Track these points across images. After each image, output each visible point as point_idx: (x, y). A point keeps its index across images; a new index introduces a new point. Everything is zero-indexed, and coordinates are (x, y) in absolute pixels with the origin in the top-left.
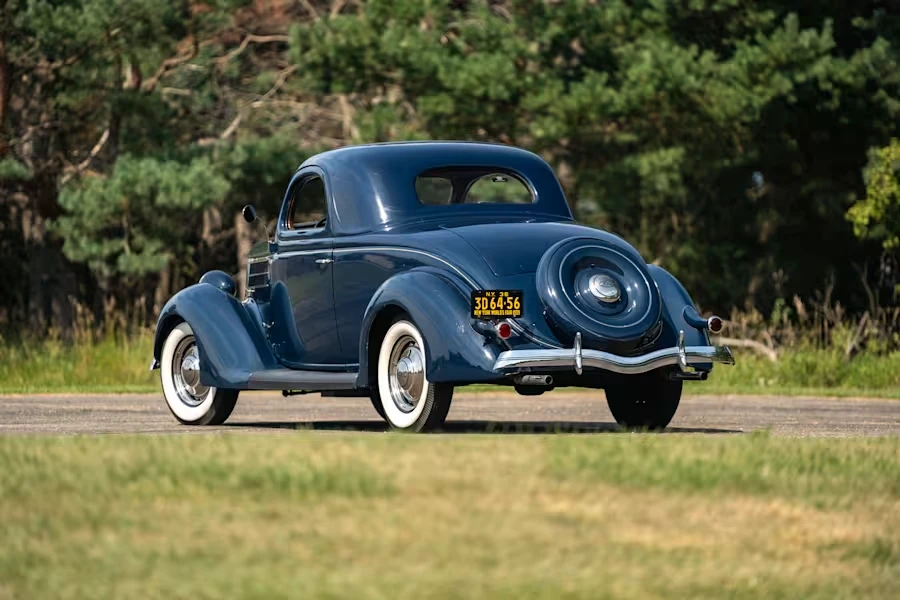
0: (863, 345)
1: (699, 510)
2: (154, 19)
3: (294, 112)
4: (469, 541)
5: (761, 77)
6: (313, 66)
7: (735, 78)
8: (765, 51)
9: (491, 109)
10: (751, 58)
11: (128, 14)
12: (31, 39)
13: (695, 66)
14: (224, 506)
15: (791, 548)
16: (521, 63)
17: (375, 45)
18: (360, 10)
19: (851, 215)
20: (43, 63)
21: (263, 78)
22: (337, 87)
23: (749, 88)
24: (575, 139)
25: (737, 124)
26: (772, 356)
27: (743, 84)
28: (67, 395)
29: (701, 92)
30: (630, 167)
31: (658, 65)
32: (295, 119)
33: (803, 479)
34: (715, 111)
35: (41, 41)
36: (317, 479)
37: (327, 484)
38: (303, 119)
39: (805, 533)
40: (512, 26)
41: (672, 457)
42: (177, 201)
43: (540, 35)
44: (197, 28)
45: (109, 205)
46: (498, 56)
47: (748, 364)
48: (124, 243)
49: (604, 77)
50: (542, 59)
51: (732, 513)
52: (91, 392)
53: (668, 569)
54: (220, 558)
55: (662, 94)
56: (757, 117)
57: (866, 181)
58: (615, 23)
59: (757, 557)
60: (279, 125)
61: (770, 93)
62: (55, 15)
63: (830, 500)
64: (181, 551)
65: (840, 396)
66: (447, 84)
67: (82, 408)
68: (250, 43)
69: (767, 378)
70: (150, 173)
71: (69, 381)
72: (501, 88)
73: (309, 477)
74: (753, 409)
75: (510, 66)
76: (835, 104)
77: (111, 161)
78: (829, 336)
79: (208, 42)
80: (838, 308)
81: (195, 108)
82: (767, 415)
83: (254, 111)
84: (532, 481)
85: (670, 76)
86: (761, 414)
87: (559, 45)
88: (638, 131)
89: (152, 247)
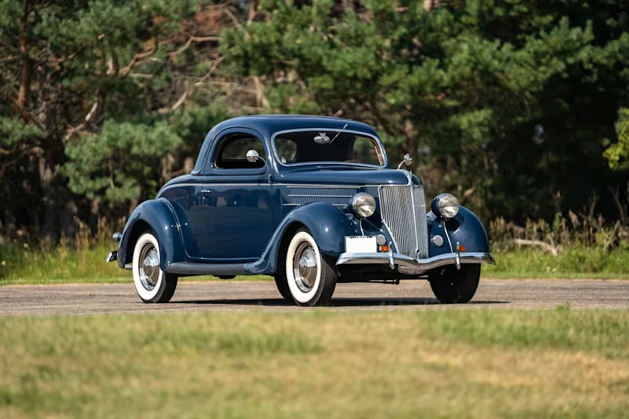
0: (617, 243)
1: (527, 359)
2: (129, 28)
3: (223, 89)
4: (374, 383)
5: (543, 60)
6: (237, 58)
7: (526, 62)
8: (546, 42)
9: (359, 85)
10: (537, 47)
11: (110, 25)
12: (44, 42)
13: (498, 53)
14: (209, 360)
15: (591, 385)
16: (379, 53)
17: (279, 42)
18: (267, 18)
19: (607, 154)
20: (52, 58)
21: (201, 66)
22: (253, 72)
23: (535, 68)
24: (416, 105)
25: (527, 94)
26: (554, 252)
27: (530, 65)
28: (77, 285)
29: (502, 72)
30: (454, 123)
31: (472, 53)
32: (224, 94)
33: (596, 338)
34: (512, 85)
35: (52, 44)
36: (269, 342)
37: (276, 346)
38: (229, 93)
39: (600, 374)
40: (373, 28)
41: (506, 324)
42: (146, 151)
43: (391, 34)
44: (157, 32)
45: (99, 154)
46: (363, 49)
47: (538, 257)
48: (110, 181)
49: (437, 62)
50: (393, 50)
51: (550, 361)
52: (92, 282)
53: (509, 401)
54: (207, 395)
55: (476, 73)
56: (541, 88)
57: (617, 131)
58: (443, 25)
59: (568, 391)
60: (213, 98)
61: (550, 72)
62: (60, 25)
63: (615, 352)
64: (183, 391)
65: (604, 279)
66: (329, 69)
67: (89, 293)
68: (193, 42)
69: (552, 267)
70: (127, 133)
71: (75, 275)
72: (365, 71)
73: (264, 340)
74: (545, 288)
75: (372, 56)
76: (595, 77)
77: (100, 124)
78: (594, 237)
79: (164, 42)
80: (600, 219)
81: (156, 88)
82: (556, 292)
83: (196, 89)
84: (413, 342)
85: (481, 60)
86: (551, 292)
87: (404, 42)
88: (459, 98)
89: (129, 183)
